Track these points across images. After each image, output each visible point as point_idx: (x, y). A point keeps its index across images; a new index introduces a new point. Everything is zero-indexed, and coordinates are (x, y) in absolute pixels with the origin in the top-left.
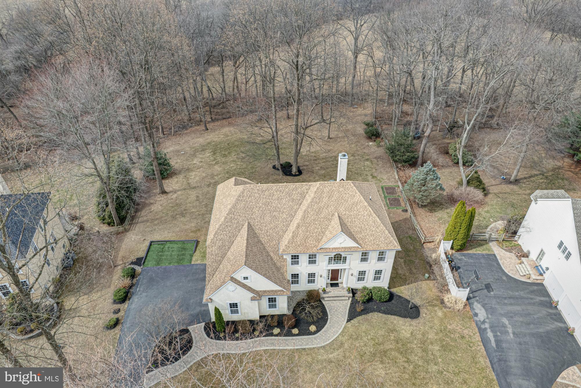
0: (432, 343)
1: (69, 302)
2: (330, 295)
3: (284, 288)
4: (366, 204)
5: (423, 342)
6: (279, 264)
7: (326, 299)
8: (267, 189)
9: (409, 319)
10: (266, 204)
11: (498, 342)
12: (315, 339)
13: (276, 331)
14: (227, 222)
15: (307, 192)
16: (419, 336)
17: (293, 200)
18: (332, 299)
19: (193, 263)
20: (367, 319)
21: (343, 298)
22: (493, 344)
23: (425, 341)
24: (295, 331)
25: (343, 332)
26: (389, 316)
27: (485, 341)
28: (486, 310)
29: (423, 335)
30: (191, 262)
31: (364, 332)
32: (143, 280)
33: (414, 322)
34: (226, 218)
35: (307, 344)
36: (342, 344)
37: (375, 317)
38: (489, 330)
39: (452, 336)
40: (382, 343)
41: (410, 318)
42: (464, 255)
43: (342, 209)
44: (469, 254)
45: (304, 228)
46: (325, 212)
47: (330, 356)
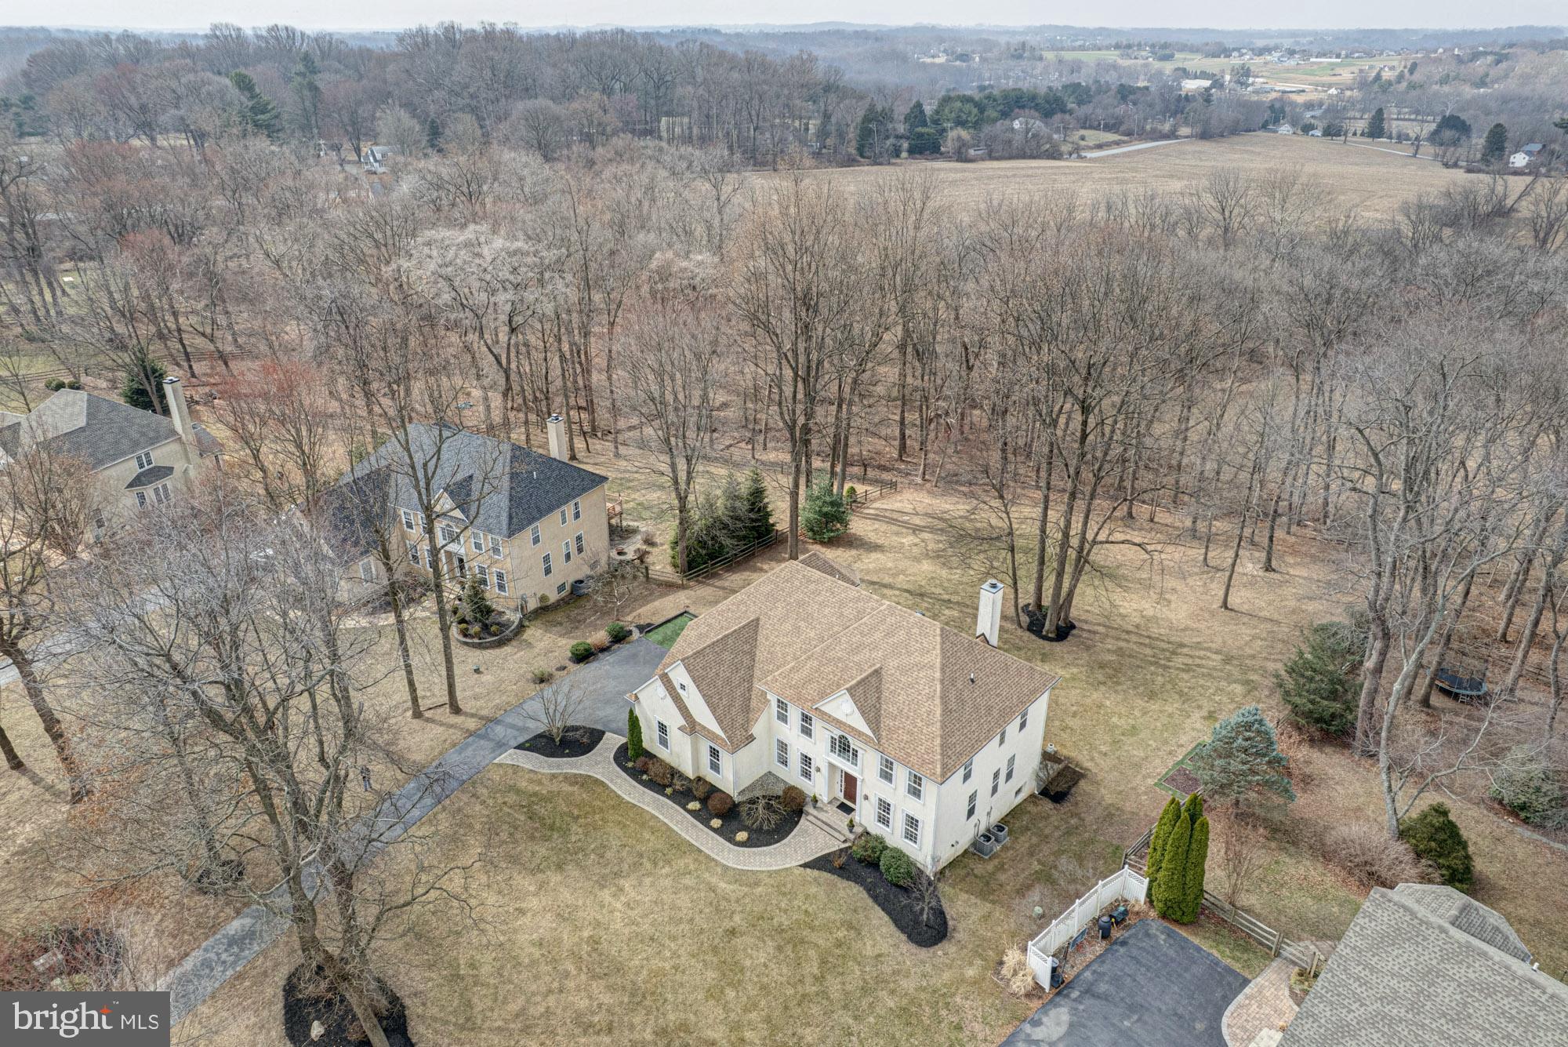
0: (892, 993)
1: (533, 633)
2: (822, 816)
3: (729, 738)
4: (938, 675)
5: (881, 980)
6: (754, 703)
7: (810, 818)
8: (817, 582)
9: (904, 937)
10: (800, 604)
12: (730, 851)
13: (694, 805)
16: (887, 969)
17: (842, 614)
18: (819, 823)
21: (836, 835)
23: (887, 982)
24: (716, 823)
25: (776, 872)
26: (878, 909)
28: (1069, 1033)
29: (895, 973)
31: (807, 895)
32: (624, 650)
35: (712, 849)
36: (757, 884)
37: (851, 892)
39: (944, 1013)
41: (909, 937)
42: (1170, 934)
43: (892, 664)
44: (1186, 940)
47: (723, 885)
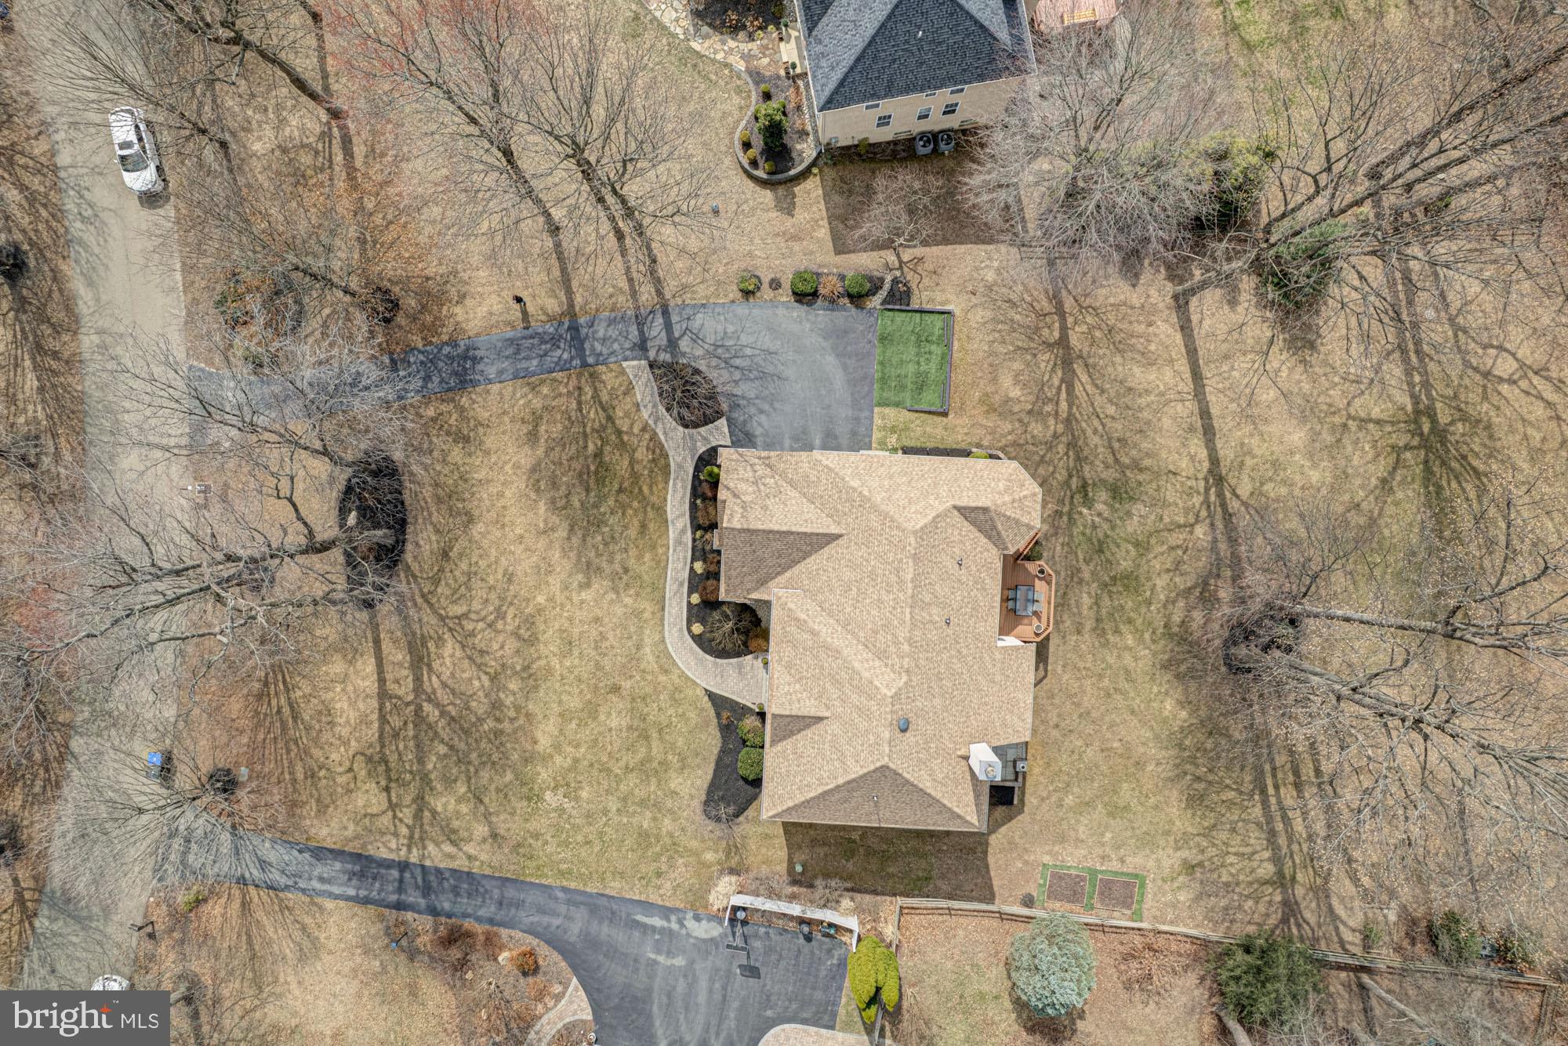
0: (654, 819)
4: (841, 781)
5: (657, 806)
10: (873, 576)
11: (645, 928)
12: (681, 630)
13: (699, 567)
14: (847, 493)
15: (886, 665)
16: (669, 803)
17: (876, 632)
19: (876, 410)
20: (708, 726)
22: (639, 918)
23: (659, 811)
24: (696, 598)
25: (687, 678)
26: (712, 766)
27: (647, 906)
28: (704, 941)
29: (671, 811)
30: (879, 405)
31: (684, 714)
33: (697, 804)
34: (854, 490)
35: (672, 615)
36: (666, 672)
37: (712, 741)
38: (665, 924)
39: (664, 859)
40: (661, 739)
42: (840, 965)
43: (833, 728)
45: (810, 643)
46: (834, 693)
47: (648, 650)
